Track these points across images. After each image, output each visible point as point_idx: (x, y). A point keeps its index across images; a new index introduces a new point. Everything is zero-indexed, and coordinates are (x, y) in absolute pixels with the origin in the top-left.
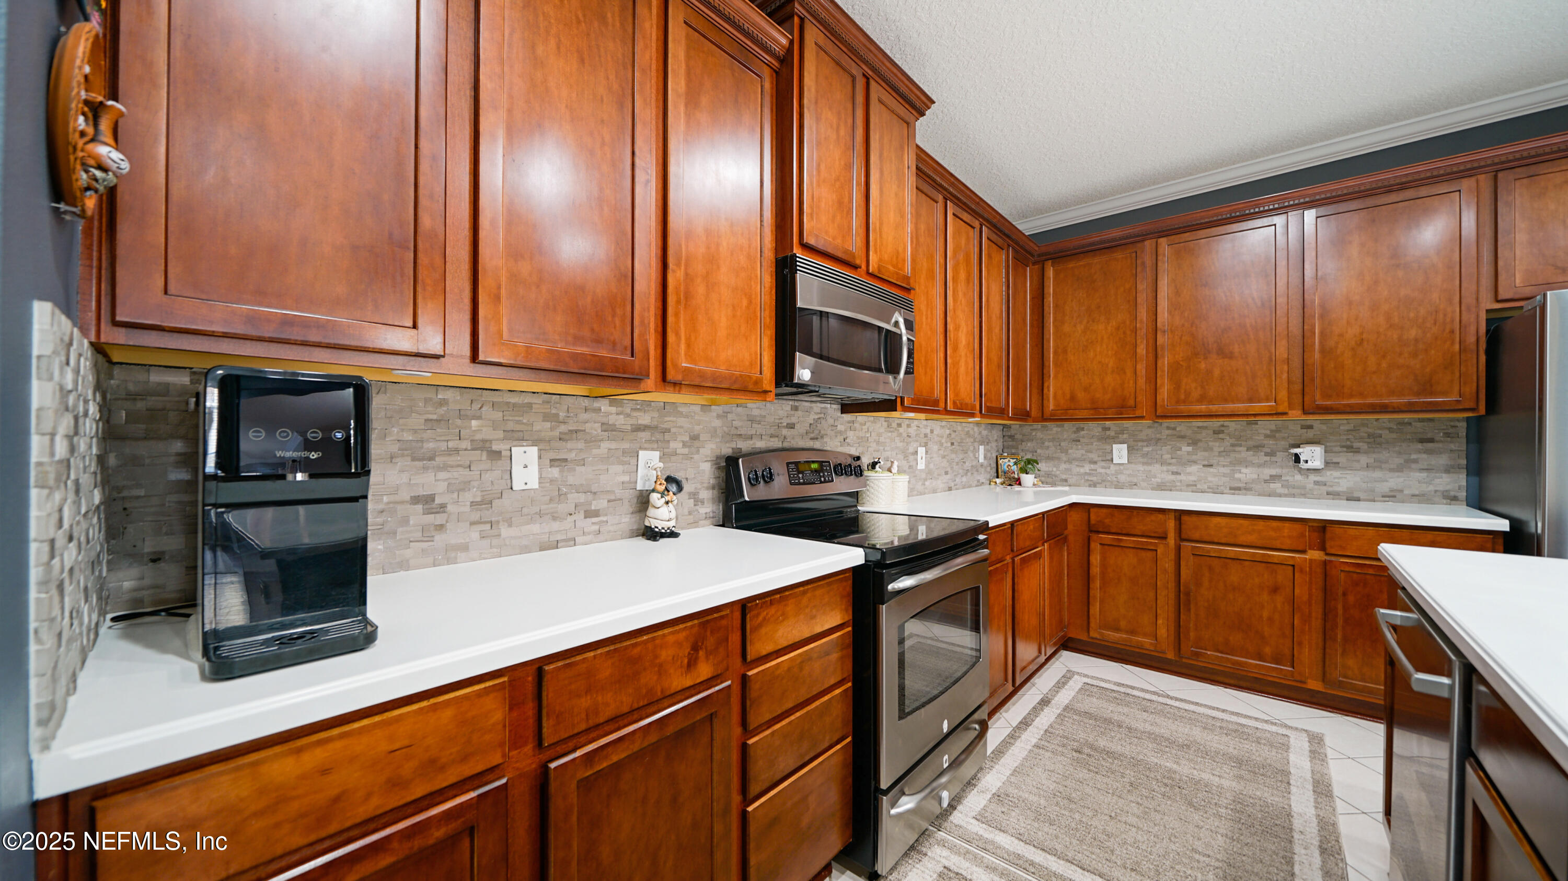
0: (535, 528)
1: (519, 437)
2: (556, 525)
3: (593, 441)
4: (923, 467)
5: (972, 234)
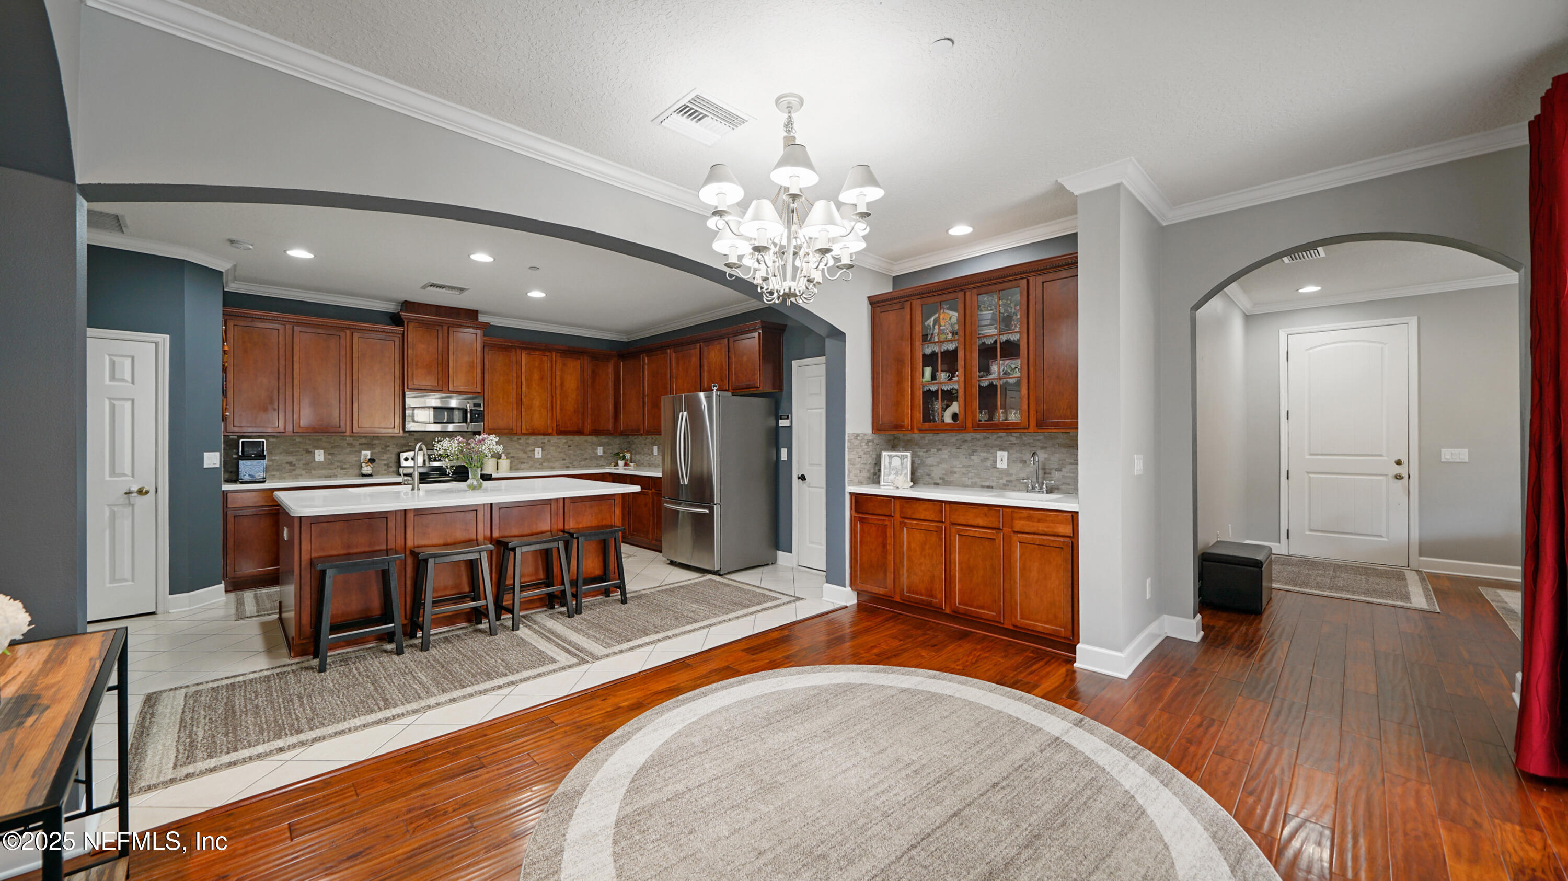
0: (324, 471)
1: (318, 448)
2: (330, 471)
3: (343, 448)
4: (540, 456)
5: (545, 358)
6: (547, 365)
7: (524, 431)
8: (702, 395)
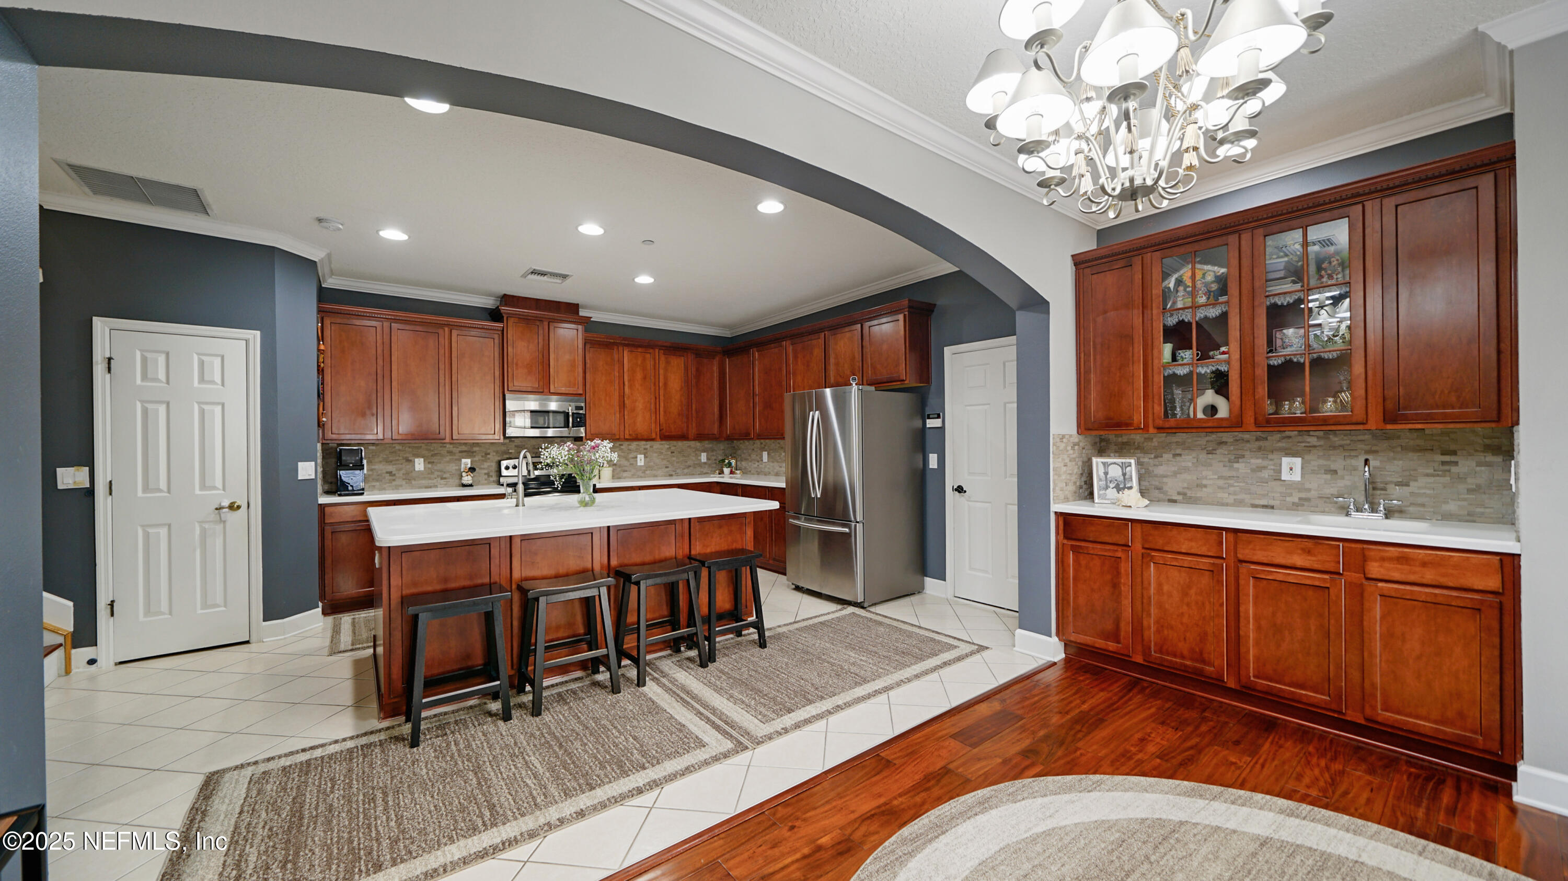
0: (424, 482)
1: (418, 456)
2: (430, 481)
3: (443, 456)
4: (643, 464)
5: (648, 356)
6: (649, 364)
7: (627, 437)
8: (828, 391)
